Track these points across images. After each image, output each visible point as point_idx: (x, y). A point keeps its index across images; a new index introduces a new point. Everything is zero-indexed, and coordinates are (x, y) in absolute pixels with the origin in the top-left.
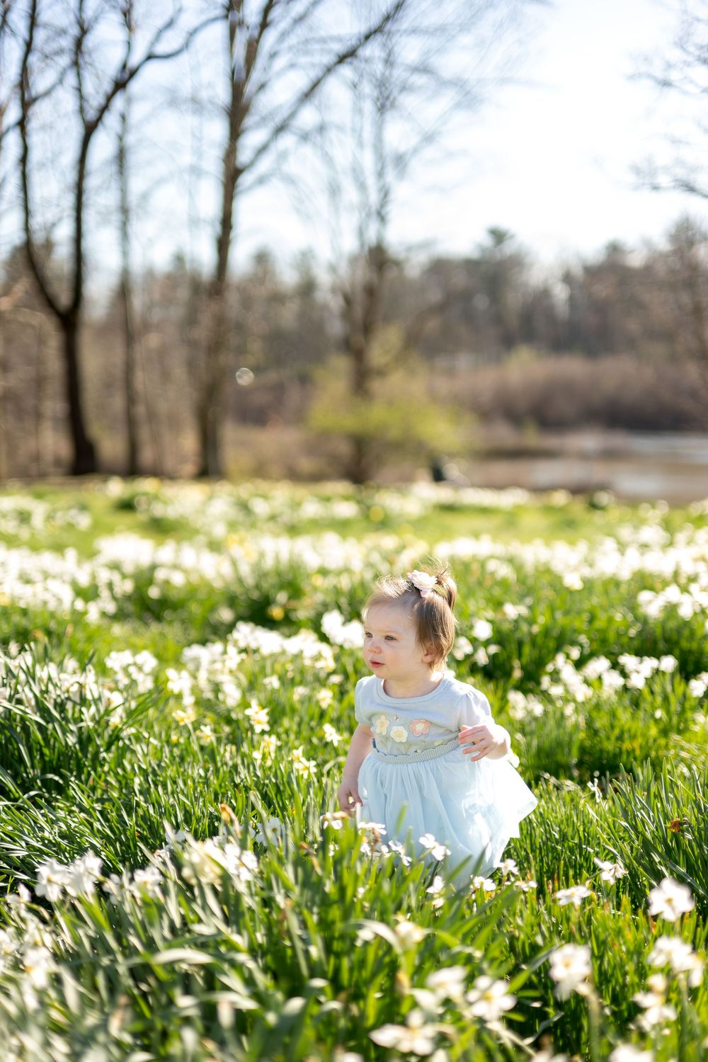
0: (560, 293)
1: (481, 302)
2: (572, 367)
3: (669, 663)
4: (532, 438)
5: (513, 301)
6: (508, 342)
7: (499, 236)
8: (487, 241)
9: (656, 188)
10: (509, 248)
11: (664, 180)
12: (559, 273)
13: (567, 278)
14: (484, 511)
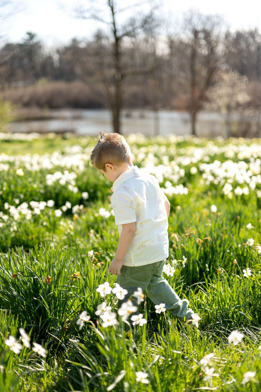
0: (56, 57)
1: (26, 61)
2: (61, 86)
3: (51, 203)
4: (47, 113)
5: (39, 60)
6: (37, 76)
7: (31, 36)
8: (27, 37)
9: (84, 18)
10: (35, 40)
11: (87, 15)
12: (55, 50)
13: (58, 52)
14: (21, 142)
